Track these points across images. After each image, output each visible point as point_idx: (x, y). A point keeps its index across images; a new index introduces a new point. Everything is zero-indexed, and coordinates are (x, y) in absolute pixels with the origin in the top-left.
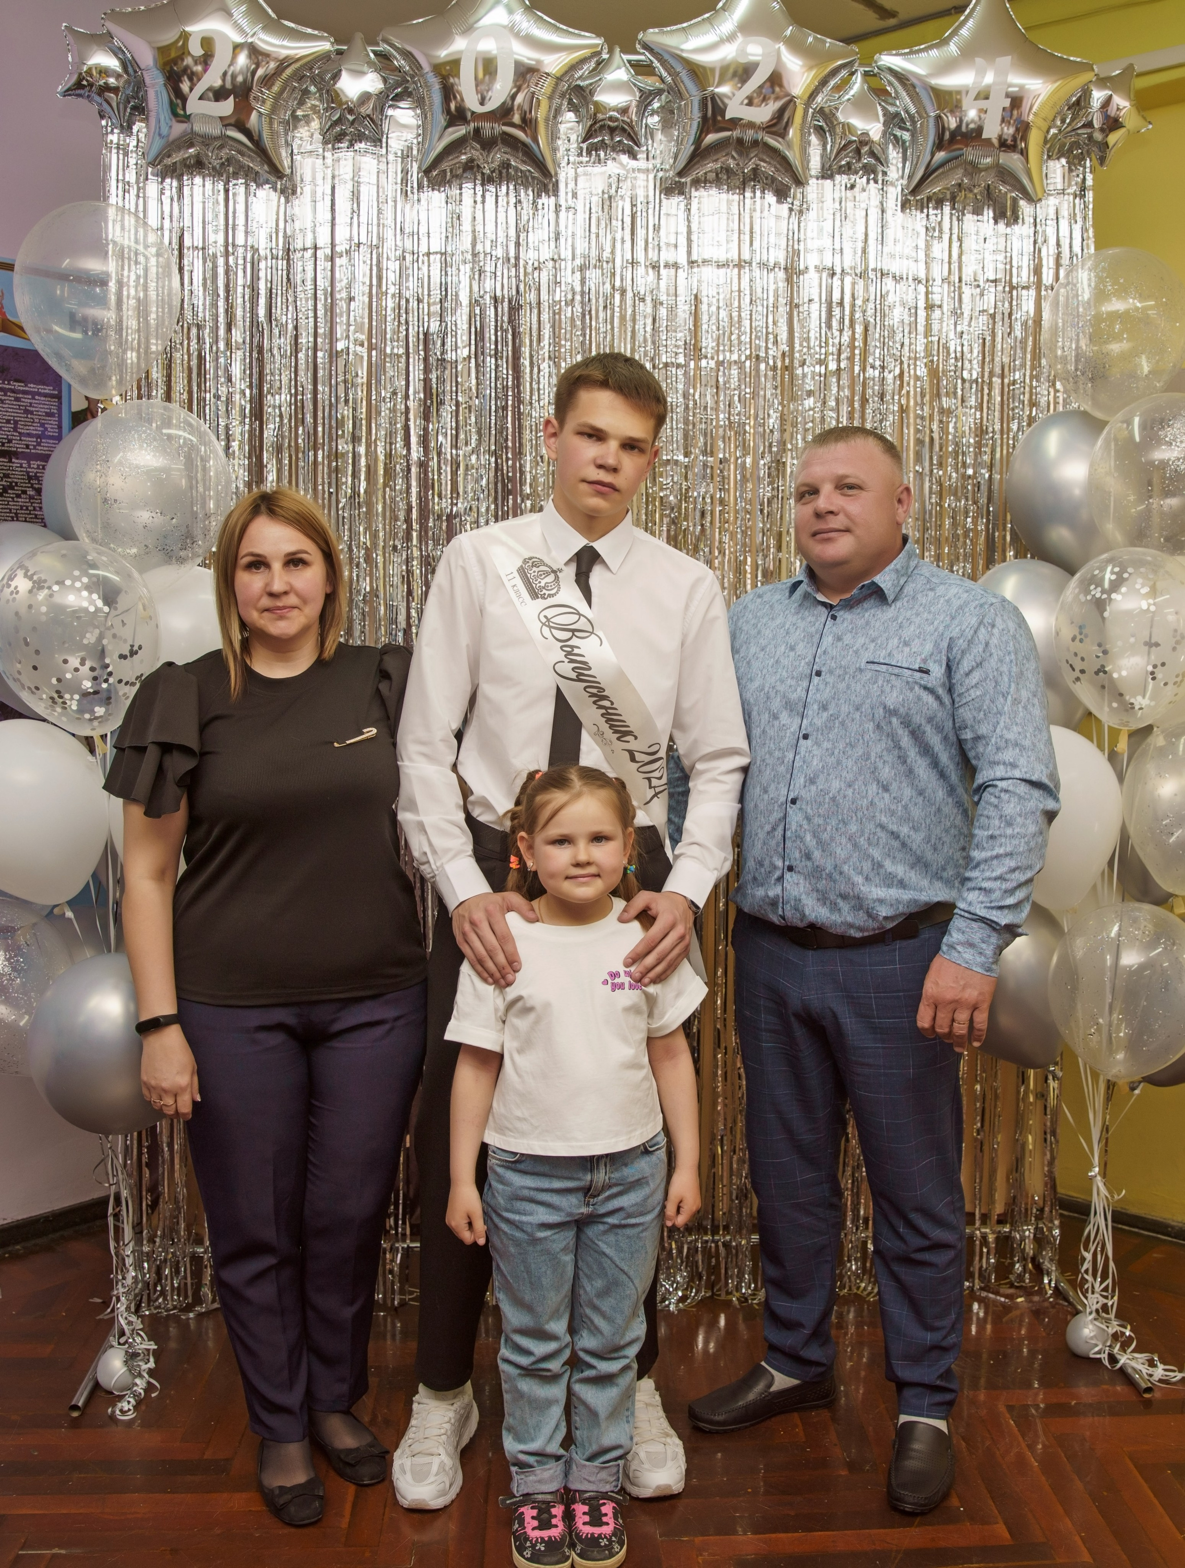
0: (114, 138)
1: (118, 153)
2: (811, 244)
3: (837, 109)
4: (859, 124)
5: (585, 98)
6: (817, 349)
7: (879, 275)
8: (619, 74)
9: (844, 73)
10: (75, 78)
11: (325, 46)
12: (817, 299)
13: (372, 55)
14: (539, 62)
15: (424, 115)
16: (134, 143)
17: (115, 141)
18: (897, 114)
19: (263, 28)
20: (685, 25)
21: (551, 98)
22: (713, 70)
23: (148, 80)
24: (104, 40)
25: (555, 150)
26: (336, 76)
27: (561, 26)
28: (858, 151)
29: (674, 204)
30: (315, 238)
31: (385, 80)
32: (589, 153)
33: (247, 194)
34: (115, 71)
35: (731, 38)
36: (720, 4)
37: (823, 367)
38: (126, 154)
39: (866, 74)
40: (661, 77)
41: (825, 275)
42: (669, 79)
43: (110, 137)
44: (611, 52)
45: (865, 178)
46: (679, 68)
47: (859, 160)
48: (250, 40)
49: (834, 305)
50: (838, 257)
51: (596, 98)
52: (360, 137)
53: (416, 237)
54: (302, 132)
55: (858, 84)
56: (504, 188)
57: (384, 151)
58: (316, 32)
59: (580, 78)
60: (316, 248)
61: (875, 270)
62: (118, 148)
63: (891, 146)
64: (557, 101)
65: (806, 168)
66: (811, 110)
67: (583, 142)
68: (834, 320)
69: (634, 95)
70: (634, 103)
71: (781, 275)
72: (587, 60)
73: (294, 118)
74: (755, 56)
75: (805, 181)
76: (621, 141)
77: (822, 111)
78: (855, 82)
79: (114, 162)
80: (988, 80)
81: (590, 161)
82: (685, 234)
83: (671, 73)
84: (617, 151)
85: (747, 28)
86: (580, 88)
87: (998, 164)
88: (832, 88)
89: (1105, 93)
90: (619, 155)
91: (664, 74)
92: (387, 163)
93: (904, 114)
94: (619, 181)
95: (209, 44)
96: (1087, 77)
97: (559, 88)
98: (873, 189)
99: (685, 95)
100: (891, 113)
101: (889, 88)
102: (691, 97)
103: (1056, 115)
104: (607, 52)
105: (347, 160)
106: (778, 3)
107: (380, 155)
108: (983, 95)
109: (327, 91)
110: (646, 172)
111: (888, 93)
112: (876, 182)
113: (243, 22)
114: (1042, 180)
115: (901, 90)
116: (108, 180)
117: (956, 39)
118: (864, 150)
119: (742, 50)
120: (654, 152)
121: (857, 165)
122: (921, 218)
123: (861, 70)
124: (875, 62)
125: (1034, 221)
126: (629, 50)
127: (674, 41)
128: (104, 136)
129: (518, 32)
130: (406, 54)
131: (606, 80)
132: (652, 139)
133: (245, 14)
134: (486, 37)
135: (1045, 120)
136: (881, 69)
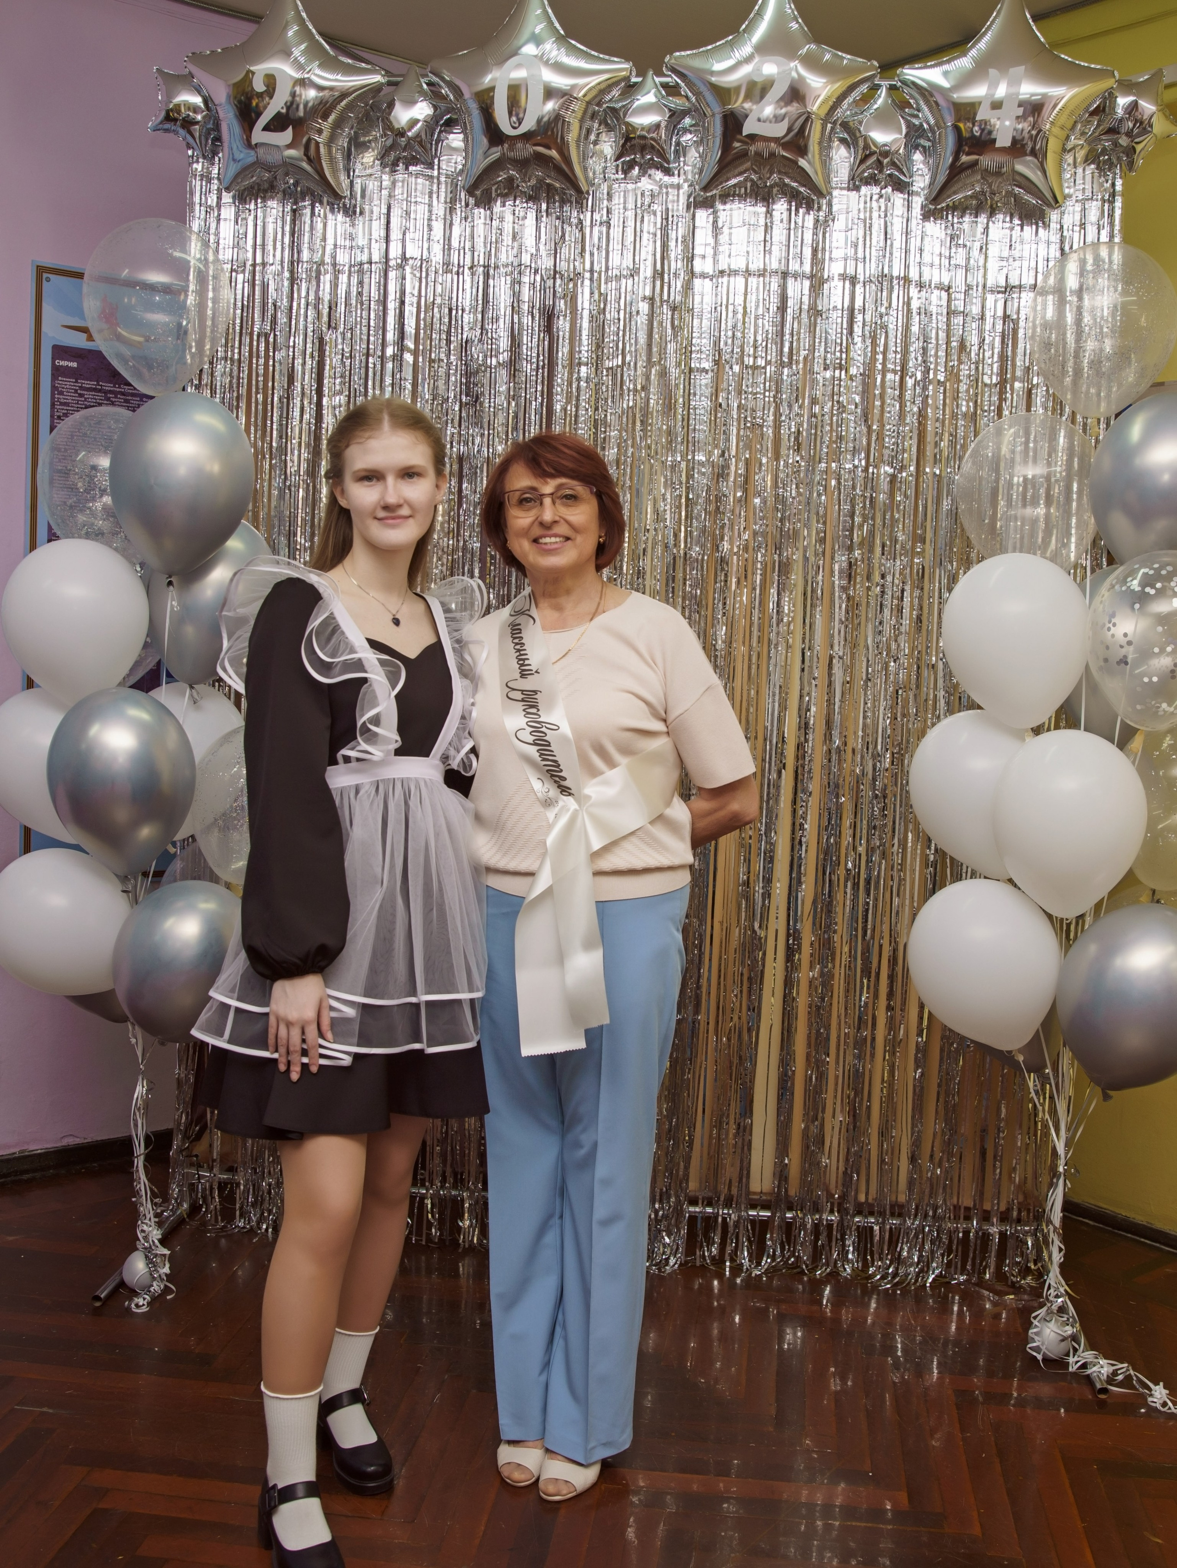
0: (198, 167)
1: (202, 180)
2: (836, 254)
3: (861, 123)
4: (881, 137)
5: (618, 120)
6: (838, 354)
7: (901, 283)
8: (649, 98)
9: (864, 88)
10: (163, 114)
11: (377, 78)
12: (840, 307)
13: (425, 86)
14: (573, 87)
15: (466, 140)
16: (216, 171)
17: (200, 169)
18: (921, 125)
19: (320, 66)
20: (709, 47)
21: (582, 121)
22: (738, 89)
23: (221, 115)
24: (186, 81)
25: (585, 169)
26: (391, 105)
27: (593, 53)
28: (879, 164)
29: (703, 216)
30: (370, 254)
31: (435, 107)
32: (626, 172)
33: (313, 214)
34: (199, 107)
35: (748, 60)
36: (744, 26)
37: (843, 372)
38: (209, 181)
39: (892, 88)
40: (687, 97)
41: (847, 283)
42: (694, 99)
43: (195, 166)
44: (642, 73)
45: (889, 189)
46: (703, 89)
47: (881, 172)
48: (306, 76)
49: (856, 312)
50: (860, 266)
51: (628, 119)
52: (414, 161)
53: (462, 252)
54: (369, 157)
55: (882, 99)
56: (544, 206)
57: (435, 173)
58: (369, 67)
59: (611, 100)
60: (371, 263)
61: (898, 278)
62: (202, 175)
63: (918, 157)
64: (588, 123)
65: (828, 180)
66: (829, 125)
67: (616, 160)
68: (855, 326)
69: (663, 115)
70: (663, 125)
71: (807, 283)
72: (616, 83)
73: (357, 145)
74: (772, 76)
75: (830, 194)
76: (652, 159)
77: (845, 126)
78: (879, 96)
79: (198, 188)
80: (1001, 91)
81: (625, 178)
82: (713, 244)
83: (698, 94)
84: (650, 168)
85: (764, 49)
86: (614, 110)
87: (1013, 170)
88: (854, 101)
89: (1131, 98)
90: (652, 172)
91: (690, 94)
92: (439, 183)
93: (925, 126)
94: (652, 196)
95: (271, 81)
96: (1110, 83)
97: (590, 112)
98: (899, 199)
99: (708, 112)
100: (914, 125)
101: (911, 101)
102: (713, 115)
103: (1075, 122)
104: (637, 76)
105: (403, 182)
106: (798, 22)
107: (432, 177)
108: (997, 105)
109: (383, 120)
110: (678, 187)
111: (910, 106)
112: (902, 192)
113: (302, 60)
114: (1061, 187)
115: (922, 103)
116: (192, 204)
117: (973, 52)
118: (885, 161)
119: (758, 69)
120: (686, 168)
121: (880, 176)
122: (946, 227)
123: (885, 84)
124: (898, 76)
125: (1062, 227)
126: (660, 74)
127: (697, 63)
128: (190, 164)
129: (548, 60)
130: (451, 85)
131: (637, 103)
132: (685, 156)
133: (304, 53)
134: (519, 66)
135: (1062, 128)
136: (904, 82)
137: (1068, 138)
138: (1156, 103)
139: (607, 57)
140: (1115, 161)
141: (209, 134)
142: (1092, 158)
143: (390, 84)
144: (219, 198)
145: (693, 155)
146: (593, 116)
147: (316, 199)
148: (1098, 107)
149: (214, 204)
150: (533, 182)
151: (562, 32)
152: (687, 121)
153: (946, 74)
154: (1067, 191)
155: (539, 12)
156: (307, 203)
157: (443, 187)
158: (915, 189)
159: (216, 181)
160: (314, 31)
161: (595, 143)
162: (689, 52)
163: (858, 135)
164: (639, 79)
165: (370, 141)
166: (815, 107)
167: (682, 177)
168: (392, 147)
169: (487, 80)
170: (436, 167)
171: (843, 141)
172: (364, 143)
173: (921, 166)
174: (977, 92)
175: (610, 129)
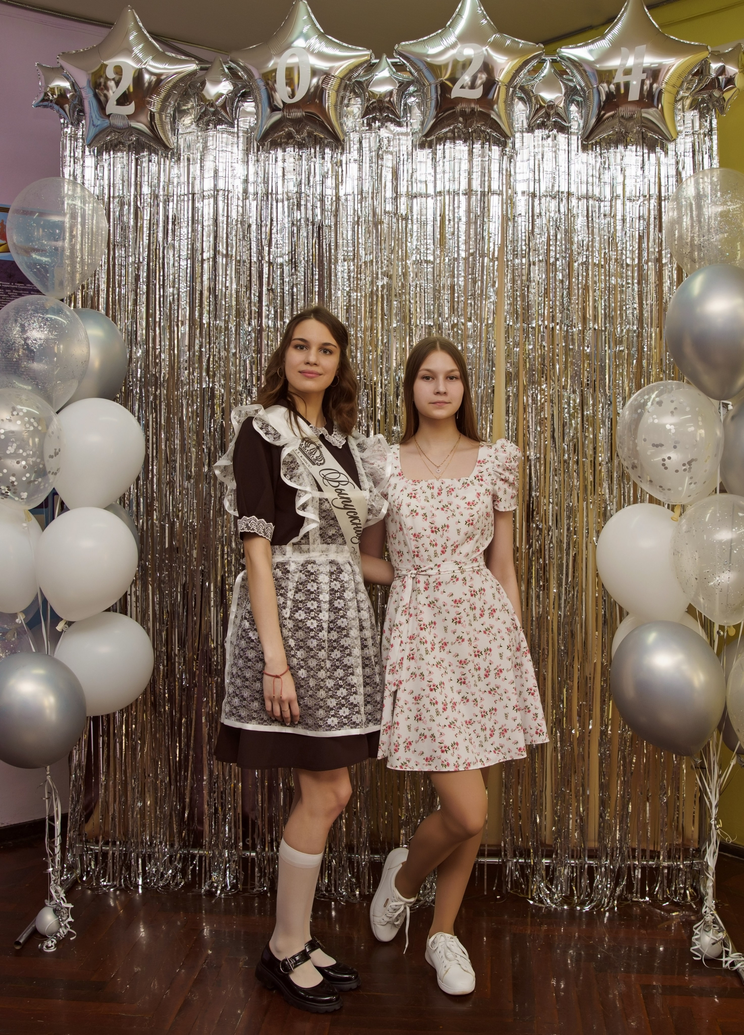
0: (69, 131)
1: (71, 140)
2: (518, 176)
3: (532, 86)
4: (548, 96)
5: (363, 89)
8: (384, 73)
9: (534, 62)
10: (42, 95)
11: (192, 67)
12: (523, 214)
13: (226, 70)
14: (331, 68)
15: (257, 107)
16: (81, 133)
18: (575, 87)
19: (153, 59)
20: (425, 38)
21: (338, 91)
22: (446, 65)
23: (84, 95)
24: (59, 72)
25: (341, 124)
26: (203, 84)
27: (344, 44)
28: (548, 115)
29: (425, 154)
31: (235, 85)
32: (369, 125)
33: (149, 161)
34: (68, 89)
35: (453, 46)
36: (449, 23)
38: (76, 140)
39: (554, 61)
40: (411, 73)
41: (529, 197)
42: (415, 74)
43: (66, 130)
44: (378, 56)
45: (555, 131)
46: (422, 67)
47: (549, 120)
48: (143, 66)
49: (535, 217)
50: (537, 185)
51: (370, 89)
52: (220, 122)
54: (187, 120)
55: (547, 69)
56: (313, 151)
57: (236, 130)
58: (187, 58)
59: (358, 76)
61: (564, 193)
62: (71, 137)
63: (573, 108)
64: (342, 93)
65: (511, 127)
66: (511, 89)
67: (362, 118)
68: (535, 227)
69: (394, 85)
70: (395, 92)
72: (360, 65)
73: (179, 112)
74: (469, 56)
75: (514, 136)
76: (388, 116)
77: (522, 88)
78: (545, 68)
79: (68, 145)
80: (631, 62)
81: (369, 130)
82: (433, 174)
83: (418, 70)
84: (386, 122)
85: (464, 38)
86: (360, 83)
87: (641, 117)
88: (528, 71)
89: (721, 64)
90: (388, 124)
91: (413, 71)
92: (238, 137)
93: (578, 87)
94: (389, 141)
95: (119, 70)
96: (705, 54)
97: (343, 84)
98: (562, 138)
99: (427, 83)
100: (571, 87)
101: (568, 70)
102: (430, 85)
103: (683, 82)
104: (376, 58)
105: (213, 136)
106: (486, 19)
107: (233, 133)
108: (628, 72)
109: (198, 95)
110: (406, 134)
111: (567, 74)
112: (564, 133)
113: (140, 55)
114: (675, 127)
115: (575, 71)
116: (65, 157)
117: (609, 36)
118: (552, 112)
119: (460, 53)
120: (412, 121)
121: (549, 123)
122: (596, 156)
123: (548, 59)
124: (558, 53)
125: (676, 154)
126: (390, 56)
127: (418, 49)
128: (62, 129)
129: (313, 50)
130: (245, 69)
131: (376, 78)
132: (410, 112)
133: (142, 50)
134: (293, 55)
135: (674, 86)
136: (562, 58)
137: (678, 93)
138: (738, 68)
139: (354, 47)
140: (711, 106)
141: (75, 107)
142: (694, 106)
143: (202, 69)
144: (83, 152)
145: (417, 112)
146: (345, 89)
147: (152, 151)
148: (698, 70)
149: (80, 156)
150: (305, 134)
151: (322, 31)
152: (412, 89)
153: (591, 51)
154: (679, 128)
155: (305, 17)
156: (145, 153)
157: (241, 139)
158: (572, 130)
159: (81, 140)
160: (148, 35)
161: (347, 106)
162: (411, 42)
163: (532, 95)
164: (377, 61)
165: (188, 109)
166: (501, 76)
167: (409, 128)
168: (205, 114)
169: (271, 64)
170: (236, 126)
171: (521, 99)
172: (184, 110)
173: (577, 114)
174: (614, 63)
175: (357, 95)
